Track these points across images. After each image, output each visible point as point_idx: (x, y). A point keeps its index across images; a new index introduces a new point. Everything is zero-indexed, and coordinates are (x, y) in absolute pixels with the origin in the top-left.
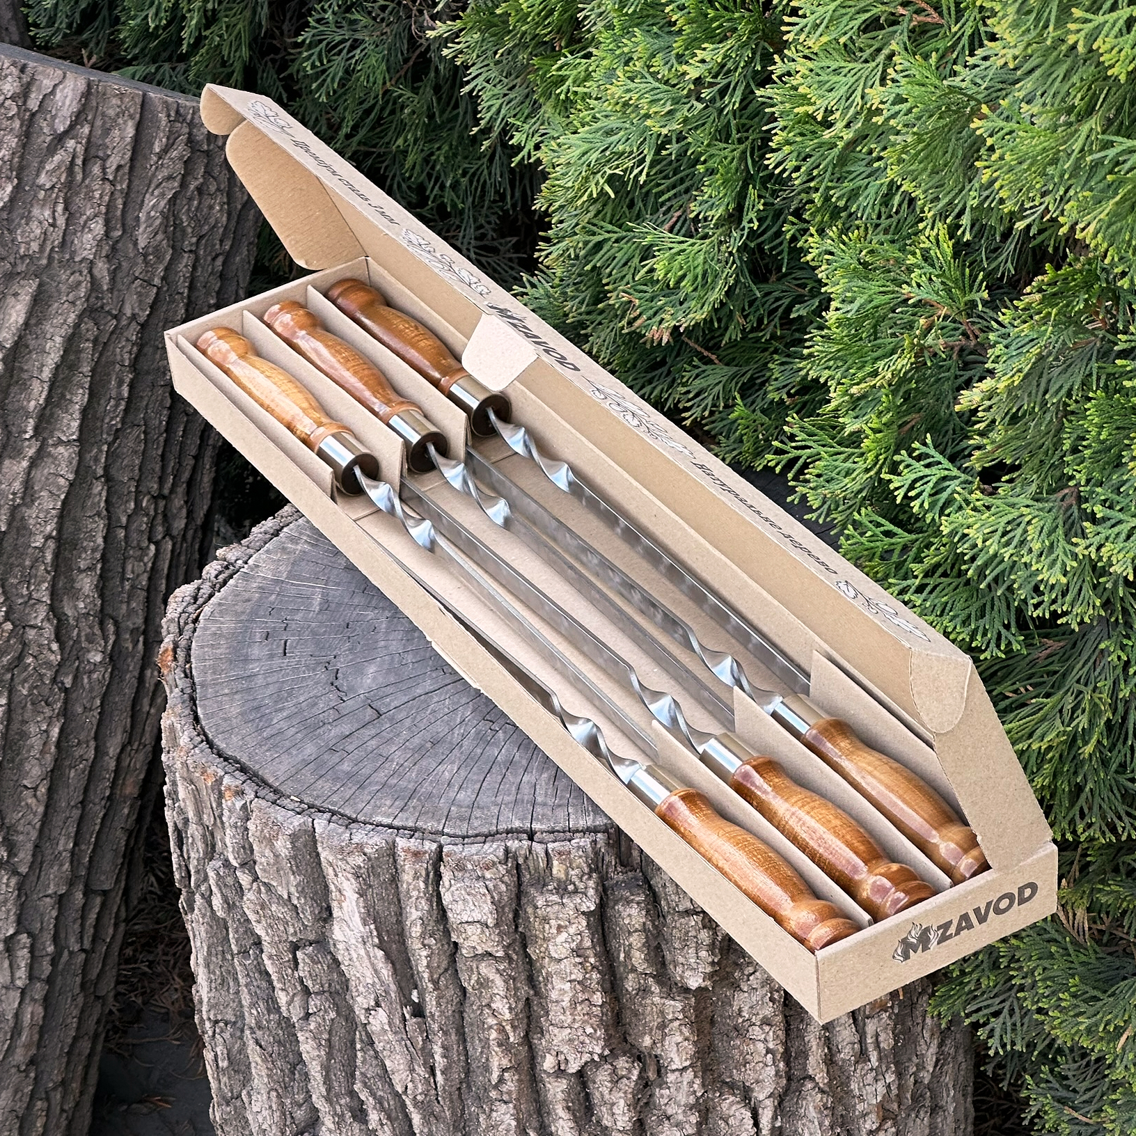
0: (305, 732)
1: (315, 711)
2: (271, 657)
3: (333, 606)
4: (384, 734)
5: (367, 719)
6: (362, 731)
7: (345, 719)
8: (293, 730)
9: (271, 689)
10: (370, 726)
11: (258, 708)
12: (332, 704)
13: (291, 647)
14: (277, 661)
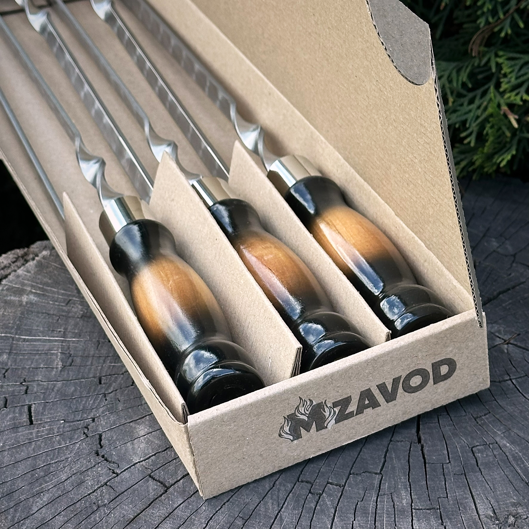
0: (75, 521)
1: (84, 491)
2: (15, 428)
3: (78, 360)
4: (178, 512)
5: (152, 495)
6: (150, 511)
7: (124, 497)
8: (60, 519)
9: (22, 468)
10: (157, 504)
11: (10, 494)
12: (103, 480)
13: (37, 413)
14: (23, 433)
